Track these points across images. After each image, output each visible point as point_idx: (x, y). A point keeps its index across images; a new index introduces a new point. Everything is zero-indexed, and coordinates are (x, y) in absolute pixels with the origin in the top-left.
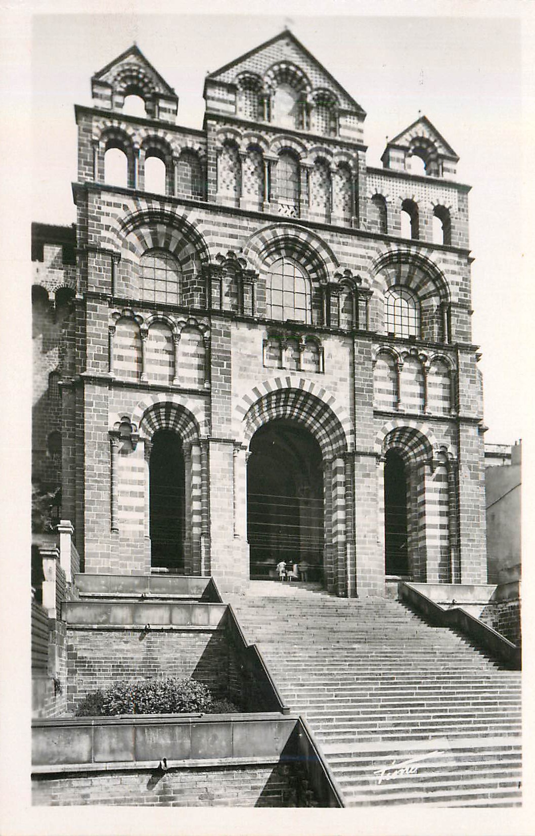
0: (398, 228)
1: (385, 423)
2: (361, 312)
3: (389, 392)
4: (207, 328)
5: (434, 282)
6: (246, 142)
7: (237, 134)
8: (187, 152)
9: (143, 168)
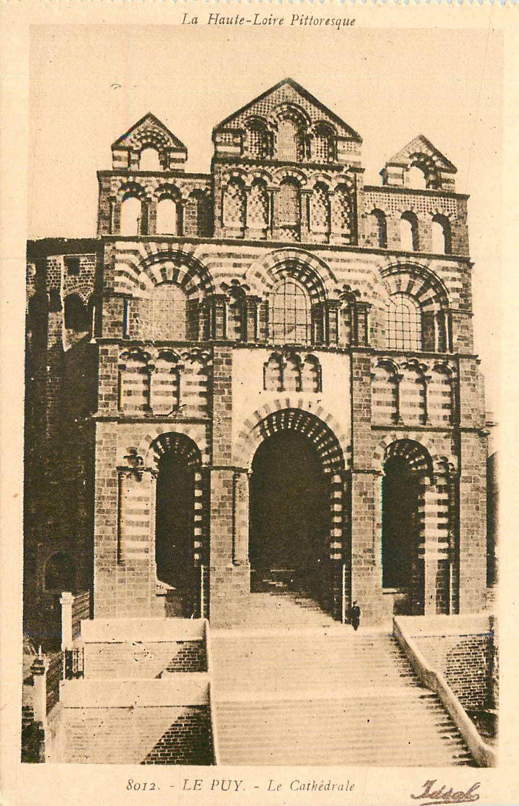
0: (397, 239)
1: (384, 437)
2: (360, 325)
3: (388, 404)
4: (210, 357)
5: (434, 289)
6: (251, 178)
7: (241, 172)
8: (196, 193)
9: (155, 212)
